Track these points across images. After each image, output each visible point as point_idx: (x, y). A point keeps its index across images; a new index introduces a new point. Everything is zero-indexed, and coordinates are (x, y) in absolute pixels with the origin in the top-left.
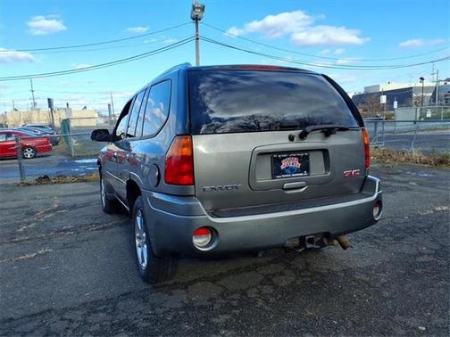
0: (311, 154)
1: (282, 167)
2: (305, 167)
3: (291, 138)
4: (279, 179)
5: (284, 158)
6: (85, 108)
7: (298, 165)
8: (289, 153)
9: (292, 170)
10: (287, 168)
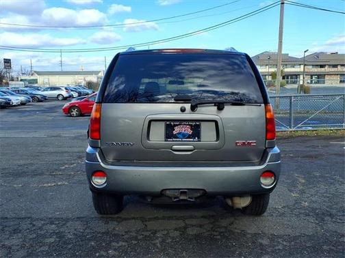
0: (202, 123)
1: (174, 132)
3: (183, 110)
4: (170, 142)
5: (177, 125)
7: (190, 132)
8: (181, 121)
9: (184, 136)
10: (179, 133)
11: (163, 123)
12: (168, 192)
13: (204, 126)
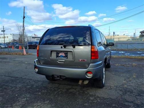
0: (68, 52)
1: (59, 55)
2: (66, 56)
3: (62, 47)
4: (58, 58)
6: (124, 35)
7: (64, 55)
8: (61, 51)
9: (63, 57)
10: (61, 56)
11: (56, 52)
12: (55, 76)
13: (69, 53)
